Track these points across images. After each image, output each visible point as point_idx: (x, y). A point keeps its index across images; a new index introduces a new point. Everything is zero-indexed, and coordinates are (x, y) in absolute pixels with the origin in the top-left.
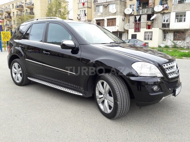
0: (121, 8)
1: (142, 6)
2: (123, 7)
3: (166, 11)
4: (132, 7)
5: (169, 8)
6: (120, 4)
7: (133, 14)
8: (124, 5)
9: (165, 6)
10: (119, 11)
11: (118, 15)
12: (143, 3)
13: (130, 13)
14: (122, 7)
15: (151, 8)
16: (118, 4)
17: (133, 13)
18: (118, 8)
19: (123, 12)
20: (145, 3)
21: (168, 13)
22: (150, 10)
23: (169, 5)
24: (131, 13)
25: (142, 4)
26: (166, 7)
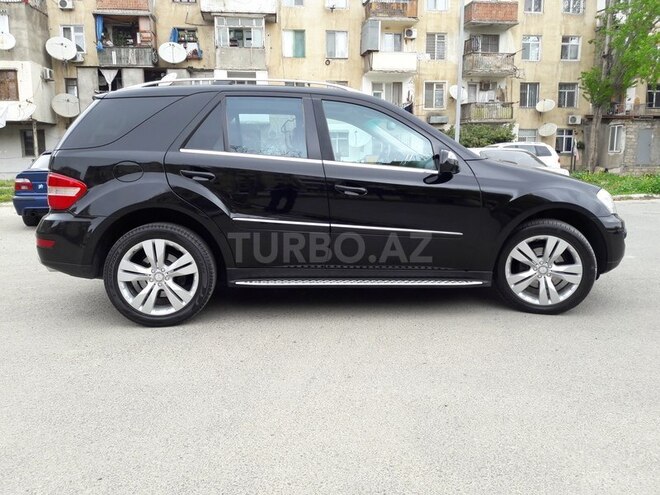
0: (32, 34)
1: (111, 37)
2: (39, 32)
3: (195, 65)
4: (73, 34)
5: (204, 56)
6: (29, 18)
7: (82, 63)
8: (40, 25)
9: (192, 47)
10: (26, 43)
11: (23, 58)
12: (114, 28)
13: (69, 56)
14: (34, 31)
15: (149, 47)
16: (18, 18)
17: (80, 59)
18: (21, 34)
19: (41, 49)
20: (123, 27)
21: (202, 70)
22: (148, 56)
23: (202, 47)
24: (75, 58)
25: (110, 31)
26: (195, 52)
